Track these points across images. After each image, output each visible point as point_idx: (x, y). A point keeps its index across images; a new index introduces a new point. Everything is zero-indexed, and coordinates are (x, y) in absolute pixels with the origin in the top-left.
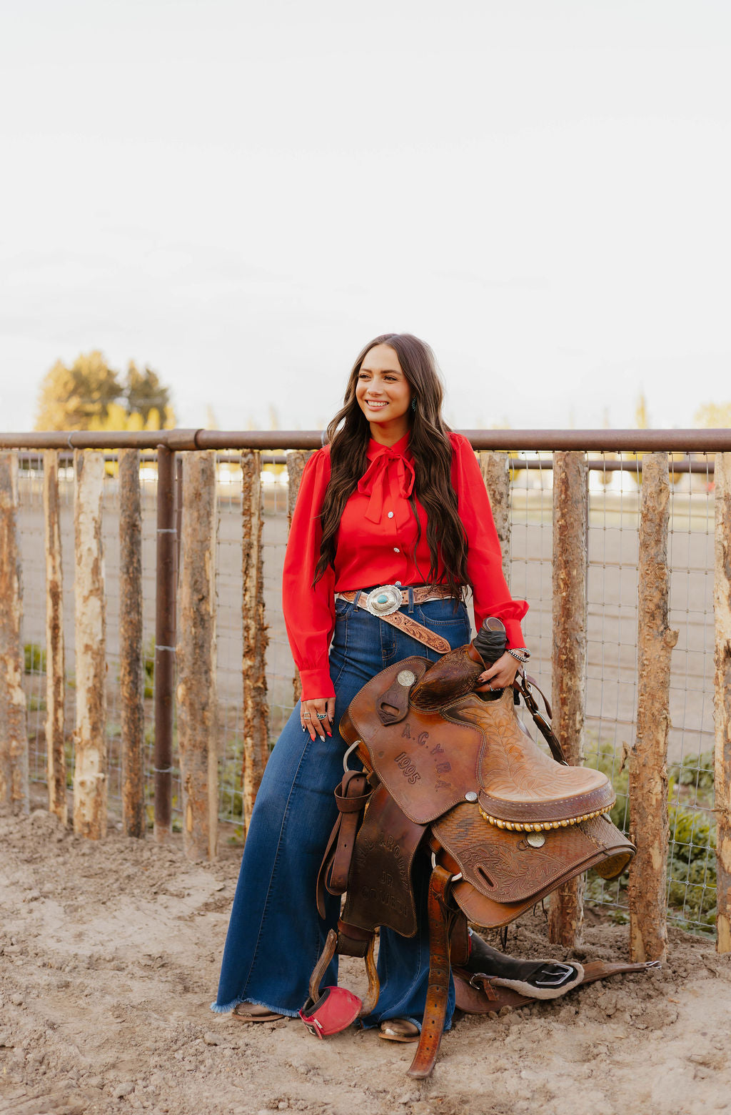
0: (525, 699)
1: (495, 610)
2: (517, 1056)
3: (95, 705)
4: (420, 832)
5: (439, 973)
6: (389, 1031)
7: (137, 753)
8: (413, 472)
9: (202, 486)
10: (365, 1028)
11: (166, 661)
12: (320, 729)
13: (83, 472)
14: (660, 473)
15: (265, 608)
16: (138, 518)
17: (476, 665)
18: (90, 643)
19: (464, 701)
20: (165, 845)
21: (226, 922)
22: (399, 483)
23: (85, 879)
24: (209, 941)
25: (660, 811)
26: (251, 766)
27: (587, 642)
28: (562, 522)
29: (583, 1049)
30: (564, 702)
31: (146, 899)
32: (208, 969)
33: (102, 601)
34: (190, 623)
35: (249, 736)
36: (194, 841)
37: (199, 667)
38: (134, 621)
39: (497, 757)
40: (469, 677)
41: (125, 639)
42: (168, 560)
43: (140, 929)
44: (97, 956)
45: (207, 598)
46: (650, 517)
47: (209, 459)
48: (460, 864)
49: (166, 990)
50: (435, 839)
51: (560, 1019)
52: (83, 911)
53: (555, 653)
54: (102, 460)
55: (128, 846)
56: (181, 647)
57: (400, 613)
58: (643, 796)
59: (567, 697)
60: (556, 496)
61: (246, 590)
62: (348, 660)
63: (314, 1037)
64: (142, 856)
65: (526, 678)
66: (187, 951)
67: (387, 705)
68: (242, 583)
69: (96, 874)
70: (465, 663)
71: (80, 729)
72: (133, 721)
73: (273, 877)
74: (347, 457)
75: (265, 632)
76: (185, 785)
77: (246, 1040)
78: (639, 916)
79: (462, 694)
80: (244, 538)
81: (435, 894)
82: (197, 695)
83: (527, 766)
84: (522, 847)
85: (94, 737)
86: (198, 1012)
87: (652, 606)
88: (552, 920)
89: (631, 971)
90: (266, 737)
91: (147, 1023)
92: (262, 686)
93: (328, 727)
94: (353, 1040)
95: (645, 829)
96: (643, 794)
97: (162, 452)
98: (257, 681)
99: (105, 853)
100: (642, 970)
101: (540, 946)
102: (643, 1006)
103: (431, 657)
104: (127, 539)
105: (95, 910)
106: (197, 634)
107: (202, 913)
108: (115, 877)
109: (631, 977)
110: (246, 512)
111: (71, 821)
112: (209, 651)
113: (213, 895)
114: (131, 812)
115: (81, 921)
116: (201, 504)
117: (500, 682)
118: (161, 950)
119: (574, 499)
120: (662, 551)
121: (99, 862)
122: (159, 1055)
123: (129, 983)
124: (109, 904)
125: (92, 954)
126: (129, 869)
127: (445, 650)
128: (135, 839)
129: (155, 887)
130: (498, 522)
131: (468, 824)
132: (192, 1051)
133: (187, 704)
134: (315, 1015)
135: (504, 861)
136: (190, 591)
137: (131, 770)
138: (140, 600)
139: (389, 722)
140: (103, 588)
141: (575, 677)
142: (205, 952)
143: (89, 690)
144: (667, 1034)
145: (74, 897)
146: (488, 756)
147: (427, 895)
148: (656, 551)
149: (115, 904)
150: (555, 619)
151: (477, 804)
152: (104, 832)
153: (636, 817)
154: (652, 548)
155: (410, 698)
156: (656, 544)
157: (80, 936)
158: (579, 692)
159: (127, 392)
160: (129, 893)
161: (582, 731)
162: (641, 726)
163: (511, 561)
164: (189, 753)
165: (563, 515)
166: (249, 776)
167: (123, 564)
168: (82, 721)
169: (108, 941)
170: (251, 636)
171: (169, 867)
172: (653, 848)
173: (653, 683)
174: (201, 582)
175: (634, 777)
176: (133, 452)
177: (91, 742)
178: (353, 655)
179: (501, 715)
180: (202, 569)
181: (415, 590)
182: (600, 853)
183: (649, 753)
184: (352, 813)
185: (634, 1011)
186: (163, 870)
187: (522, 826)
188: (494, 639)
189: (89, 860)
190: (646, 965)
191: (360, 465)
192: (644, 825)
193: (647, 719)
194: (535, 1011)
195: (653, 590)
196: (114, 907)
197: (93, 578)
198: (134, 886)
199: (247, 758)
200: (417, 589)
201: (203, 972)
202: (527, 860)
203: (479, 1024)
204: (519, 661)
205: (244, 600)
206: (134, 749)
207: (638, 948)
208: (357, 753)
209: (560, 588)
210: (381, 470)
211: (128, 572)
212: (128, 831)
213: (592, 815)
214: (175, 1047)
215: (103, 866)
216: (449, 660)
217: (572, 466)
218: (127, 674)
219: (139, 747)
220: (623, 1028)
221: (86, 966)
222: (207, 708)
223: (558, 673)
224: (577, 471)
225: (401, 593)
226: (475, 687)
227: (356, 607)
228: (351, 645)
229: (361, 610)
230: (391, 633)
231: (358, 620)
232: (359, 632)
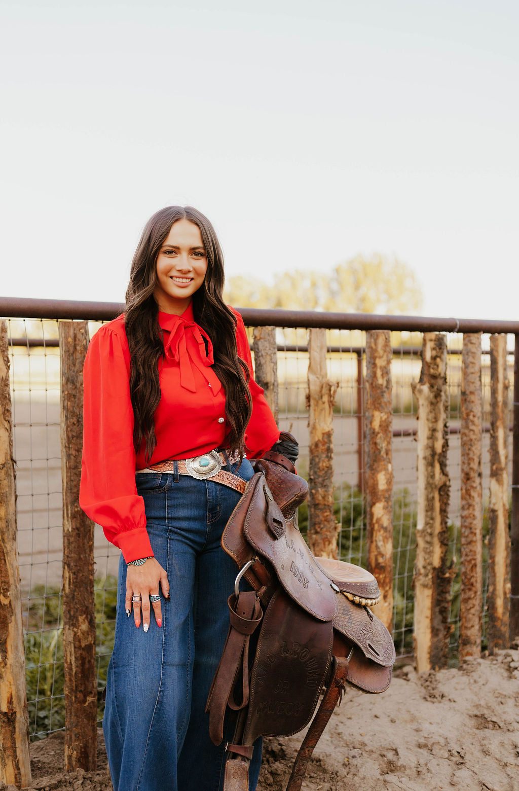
62: (172, 528)
67: (275, 519)
81: (337, 682)
131: (348, 611)
139: (281, 535)
227: (177, 477)
228: (173, 515)
229: (182, 478)
230: (217, 496)
231: (179, 489)
232: (182, 501)
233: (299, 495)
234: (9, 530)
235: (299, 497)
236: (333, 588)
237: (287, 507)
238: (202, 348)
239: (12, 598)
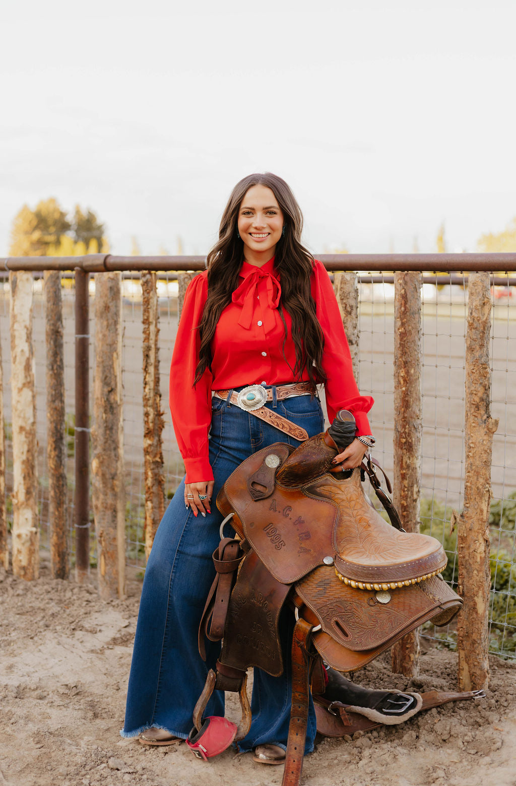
0: (370, 477)
1: (347, 404)
2: (369, 779)
3: (29, 474)
4: (285, 591)
5: (299, 707)
6: (262, 756)
7: (61, 512)
8: (279, 287)
9: (110, 300)
10: (242, 752)
11: (83, 441)
12: (201, 507)
13: (17, 289)
14: (484, 289)
15: (162, 398)
16: (60, 326)
17: (331, 450)
18: (23, 424)
19: (320, 481)
20: (84, 585)
21: (130, 655)
22: (267, 295)
23: (18, 616)
24: (116, 672)
25: (483, 567)
26: (151, 524)
27: (422, 427)
28: (402, 330)
29: (424, 772)
30: (403, 477)
31: (66, 634)
32: (114, 696)
33: (33, 391)
34: (102, 410)
35: (149, 501)
36: (107, 583)
37: (110, 445)
38: (58, 408)
39: (348, 526)
40: (325, 460)
41: (51, 423)
42: (84, 360)
43: (60, 661)
44: (23, 686)
45: (116, 390)
46: (475, 325)
47: (115, 279)
48: (320, 618)
49: (78, 717)
50: (298, 596)
51: (403, 744)
52: (15, 644)
53: (397, 437)
54: (31, 279)
55: (54, 587)
56: (95, 429)
57: (265, 408)
58: (469, 554)
59: (406, 472)
60: (396, 308)
61: (146, 384)
62: (223, 448)
63: (199, 760)
64: (65, 596)
65: (371, 460)
66: (97, 681)
67: (256, 483)
68: (143, 378)
69: (27, 612)
70: (322, 449)
71: (17, 493)
72: (58, 487)
73: (167, 626)
74: (222, 278)
75: (162, 417)
76: (99, 538)
77: (144, 764)
78: (466, 651)
79: (319, 474)
80: (144, 342)
81: (298, 643)
82: (108, 467)
83: (374, 534)
84: (372, 603)
85: (28, 499)
86: (104, 736)
87: (477, 399)
88: (394, 653)
89: (461, 699)
90: (163, 500)
91: (61, 749)
92: (159, 460)
93: (208, 506)
94: (232, 762)
95: (471, 582)
96: (469, 553)
97: (79, 273)
98: (155, 457)
99: (35, 593)
100: (469, 698)
101: (385, 676)
102: (473, 734)
103: (293, 444)
104: (52, 343)
105: (24, 644)
106: (108, 419)
107: (111, 647)
108: (42, 615)
109: (461, 705)
110: (145, 321)
111: (11, 563)
112: (117, 433)
113: (120, 631)
114: (57, 559)
115: (13, 654)
116: (109, 315)
117: (351, 464)
118: (76, 680)
119: (412, 311)
120: (485, 354)
121: (31, 601)
122: (70, 780)
123: (48, 711)
124: (36, 638)
125: (20, 684)
126: (54, 608)
127: (304, 438)
128: (60, 580)
129: (73, 624)
130: (349, 329)
131: (326, 584)
132: (97, 777)
133: (100, 474)
134: (199, 741)
135: (357, 615)
136: (101, 384)
137: (57, 525)
138: (62, 391)
139: (258, 498)
140: (33, 382)
141: (413, 457)
142: (112, 681)
143: (23, 462)
144: (494, 759)
145: (8, 633)
146: (341, 526)
147: (291, 643)
148: (480, 354)
149: (41, 639)
150: (396, 409)
151: (333, 567)
152: (37, 574)
153: (464, 571)
154: (477, 351)
155: (276, 478)
156: (480, 348)
157: (10, 668)
158: (416, 468)
159: (74, 227)
160: (53, 630)
161: (418, 500)
162: (467, 498)
163: (360, 361)
164: (102, 513)
165: (403, 324)
166: (150, 532)
167: (49, 363)
168: (18, 487)
169: (34, 672)
170: (150, 421)
171: (85, 606)
172: (478, 597)
173: (478, 463)
174: (110, 378)
175: (462, 539)
176: (55, 274)
177: (25, 503)
178: (226, 443)
179: (352, 491)
180: (111, 367)
181: (277, 388)
182: (437, 607)
183: (475, 519)
184: (227, 573)
185: (466, 738)
186: (80, 608)
187: (372, 585)
188: (346, 428)
189: (22, 600)
190: (472, 694)
191: (232, 284)
192: (470, 578)
193: (473, 491)
194: (382, 734)
195: (477, 386)
196: (40, 642)
197: (25, 373)
198: (57, 623)
199: (148, 518)
200: (279, 387)
201: (110, 699)
202: (376, 614)
203: (337, 746)
204: (367, 446)
205: (145, 391)
206: (60, 509)
207: (465, 677)
208: (231, 523)
209: (400, 384)
210: (253, 285)
211: (52, 369)
212: (55, 574)
213: (430, 575)
214: (83, 772)
215: (33, 604)
216: (308, 446)
217: (409, 284)
218: (52, 450)
219: (63, 507)
220: (457, 753)
221: (14, 695)
222: (116, 478)
223: (399, 453)
224: (414, 288)
225: (266, 391)
226: (330, 468)
227: (229, 405)
228: (225, 435)
229: (233, 406)
230: (258, 425)
232: (231, 424)
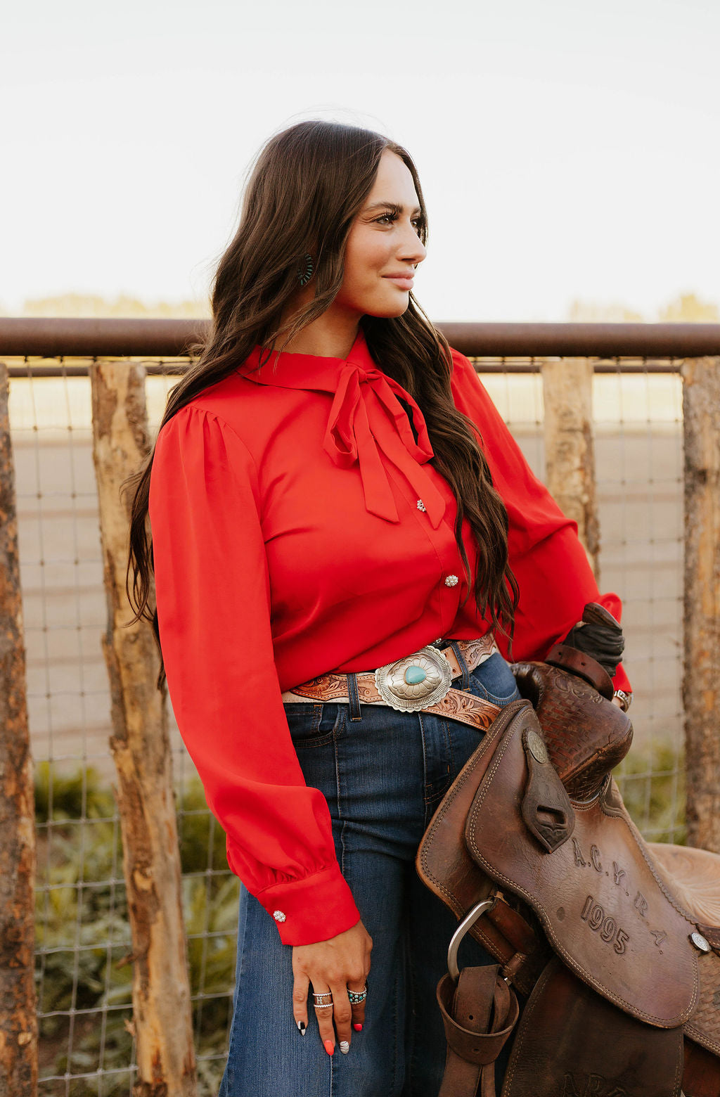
8: (416, 405)
22: (397, 430)
67: (544, 809)
139: (558, 843)
225: (442, 656)
227: (355, 710)
228: (353, 792)
229: (368, 711)
230: (443, 745)
231: (363, 736)
232: (368, 760)
233: (605, 749)
234: (147, 755)
235: (605, 754)
236: (692, 943)
237: (579, 777)
238: (405, 423)
239: (156, 879)
